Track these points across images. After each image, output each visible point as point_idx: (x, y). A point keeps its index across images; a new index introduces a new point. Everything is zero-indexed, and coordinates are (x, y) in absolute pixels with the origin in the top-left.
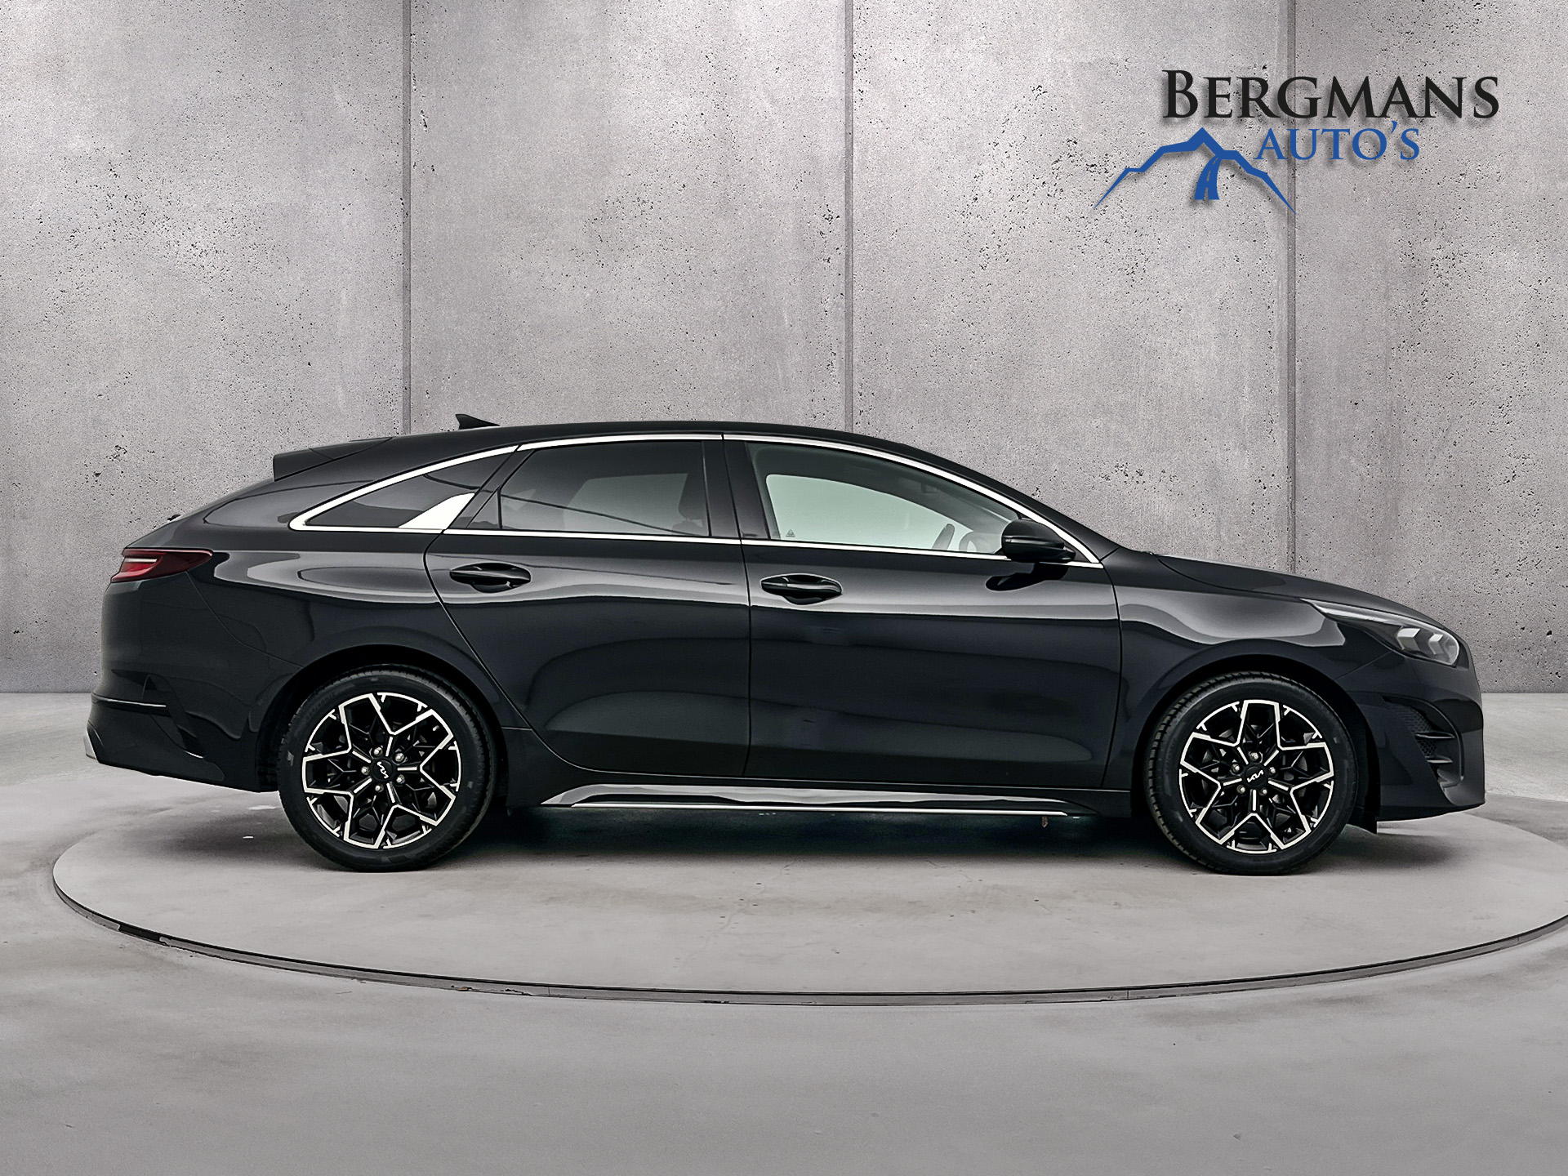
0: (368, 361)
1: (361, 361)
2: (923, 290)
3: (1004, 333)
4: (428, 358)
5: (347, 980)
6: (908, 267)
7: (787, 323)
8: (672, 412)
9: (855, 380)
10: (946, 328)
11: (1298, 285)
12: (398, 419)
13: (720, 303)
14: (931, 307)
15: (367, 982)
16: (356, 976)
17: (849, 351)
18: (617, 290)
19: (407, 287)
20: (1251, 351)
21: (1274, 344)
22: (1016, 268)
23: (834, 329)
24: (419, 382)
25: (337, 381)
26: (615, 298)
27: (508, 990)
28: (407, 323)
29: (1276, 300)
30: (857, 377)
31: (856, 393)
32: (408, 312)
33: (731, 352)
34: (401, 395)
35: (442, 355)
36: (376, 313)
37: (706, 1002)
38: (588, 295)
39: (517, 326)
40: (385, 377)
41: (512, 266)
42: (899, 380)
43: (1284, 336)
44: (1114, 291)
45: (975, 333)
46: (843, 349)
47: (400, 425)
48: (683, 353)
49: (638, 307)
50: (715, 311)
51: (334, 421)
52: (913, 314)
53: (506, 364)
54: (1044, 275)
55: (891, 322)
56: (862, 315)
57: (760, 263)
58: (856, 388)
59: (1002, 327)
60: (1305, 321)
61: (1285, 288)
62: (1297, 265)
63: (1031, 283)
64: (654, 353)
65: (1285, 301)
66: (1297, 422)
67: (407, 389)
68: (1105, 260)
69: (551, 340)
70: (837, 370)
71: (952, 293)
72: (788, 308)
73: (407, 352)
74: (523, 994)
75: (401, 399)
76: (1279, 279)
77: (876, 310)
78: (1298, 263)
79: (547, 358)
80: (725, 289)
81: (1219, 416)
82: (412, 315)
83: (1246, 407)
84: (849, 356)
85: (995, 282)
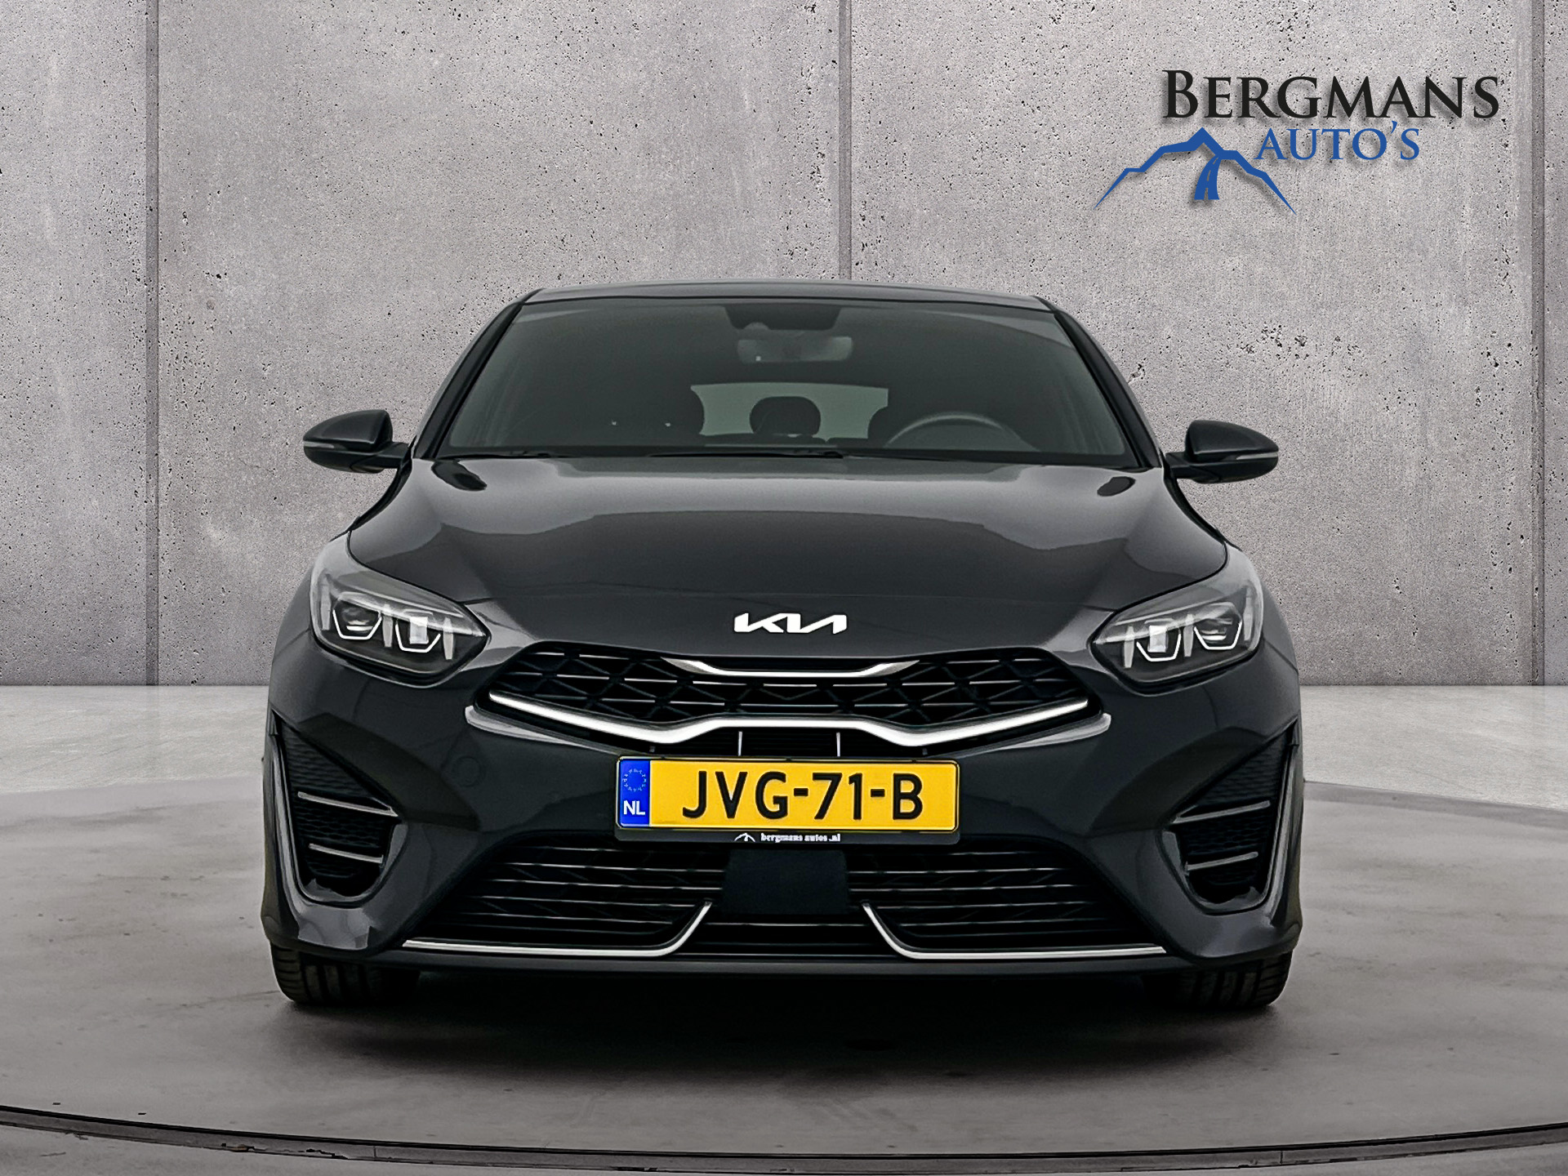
0: (91, 166)
1: (80, 166)
2: (961, 55)
3: (1088, 122)
4: (186, 161)
5: (58, 1134)
6: (937, 19)
7: (747, 108)
8: (568, 247)
9: (855, 195)
10: (998, 114)
11: (1548, 47)
12: (140, 257)
13: (644, 75)
14: (974, 81)
15: (90, 1138)
16: (73, 1128)
17: (846, 151)
18: (482, 55)
19: (152, 50)
20: (1475, 150)
21: (1511, 140)
22: (1107, 21)
23: (822, 116)
24: (172, 199)
25: (43, 198)
26: (478, 68)
27: (311, 1151)
28: (153, 106)
29: (1514, 71)
30: (858, 192)
31: (855, 217)
32: (154, 89)
33: (660, 152)
34: (144, 219)
35: (208, 156)
36: (105, 92)
37: (620, 1169)
38: (436, 63)
39: (325, 111)
40: (119, 191)
41: (318, 18)
42: (924, 195)
43: (1527, 128)
44: (1259, 57)
45: (1043, 122)
46: (836, 148)
47: (142, 266)
48: (586, 152)
49: (515, 82)
50: (636, 88)
51: (39, 261)
52: (946, 92)
53: (308, 172)
54: (1151, 31)
55: (911, 105)
56: (866, 95)
57: (706, 12)
58: (857, 208)
59: (1085, 112)
60: (1560, 104)
61: (1529, 52)
62: (1547, 16)
63: (1130, 43)
64: (539, 154)
65: (1528, 73)
66: (1547, 261)
67: (153, 210)
68: (1245, 8)
69: (377, 134)
70: (826, 182)
71: (1006, 60)
72: (750, 84)
73: (154, 151)
74: (334, 1157)
75: (143, 226)
76: (1519, 38)
77: (888, 86)
78: (1549, 12)
79: (373, 161)
80: (651, 53)
81: (1425, 252)
82: (162, 93)
83: (1467, 237)
84: (845, 158)
85: (1074, 42)
